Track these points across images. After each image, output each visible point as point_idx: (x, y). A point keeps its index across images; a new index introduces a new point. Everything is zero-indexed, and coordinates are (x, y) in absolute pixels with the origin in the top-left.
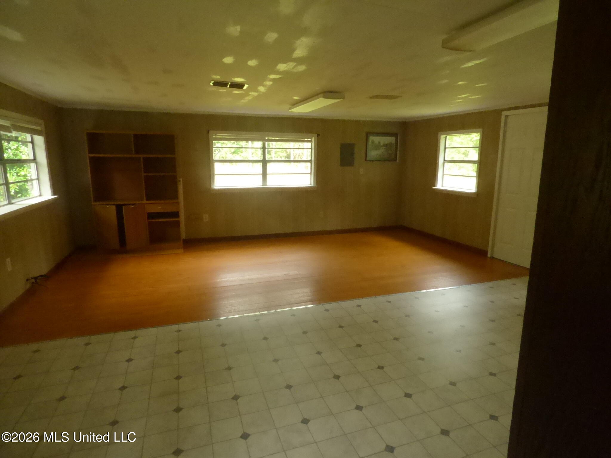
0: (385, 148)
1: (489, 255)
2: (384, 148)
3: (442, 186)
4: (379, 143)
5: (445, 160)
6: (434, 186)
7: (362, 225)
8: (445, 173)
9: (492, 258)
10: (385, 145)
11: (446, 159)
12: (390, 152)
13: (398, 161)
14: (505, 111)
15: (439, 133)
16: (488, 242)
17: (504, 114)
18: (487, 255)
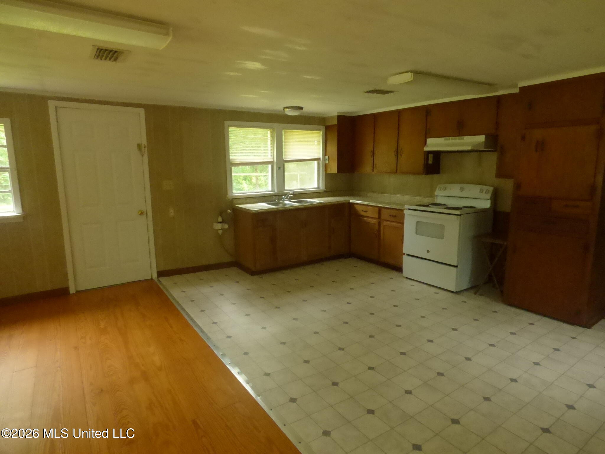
1: (72, 291)
14: (52, 100)
17: (52, 104)
18: (69, 292)
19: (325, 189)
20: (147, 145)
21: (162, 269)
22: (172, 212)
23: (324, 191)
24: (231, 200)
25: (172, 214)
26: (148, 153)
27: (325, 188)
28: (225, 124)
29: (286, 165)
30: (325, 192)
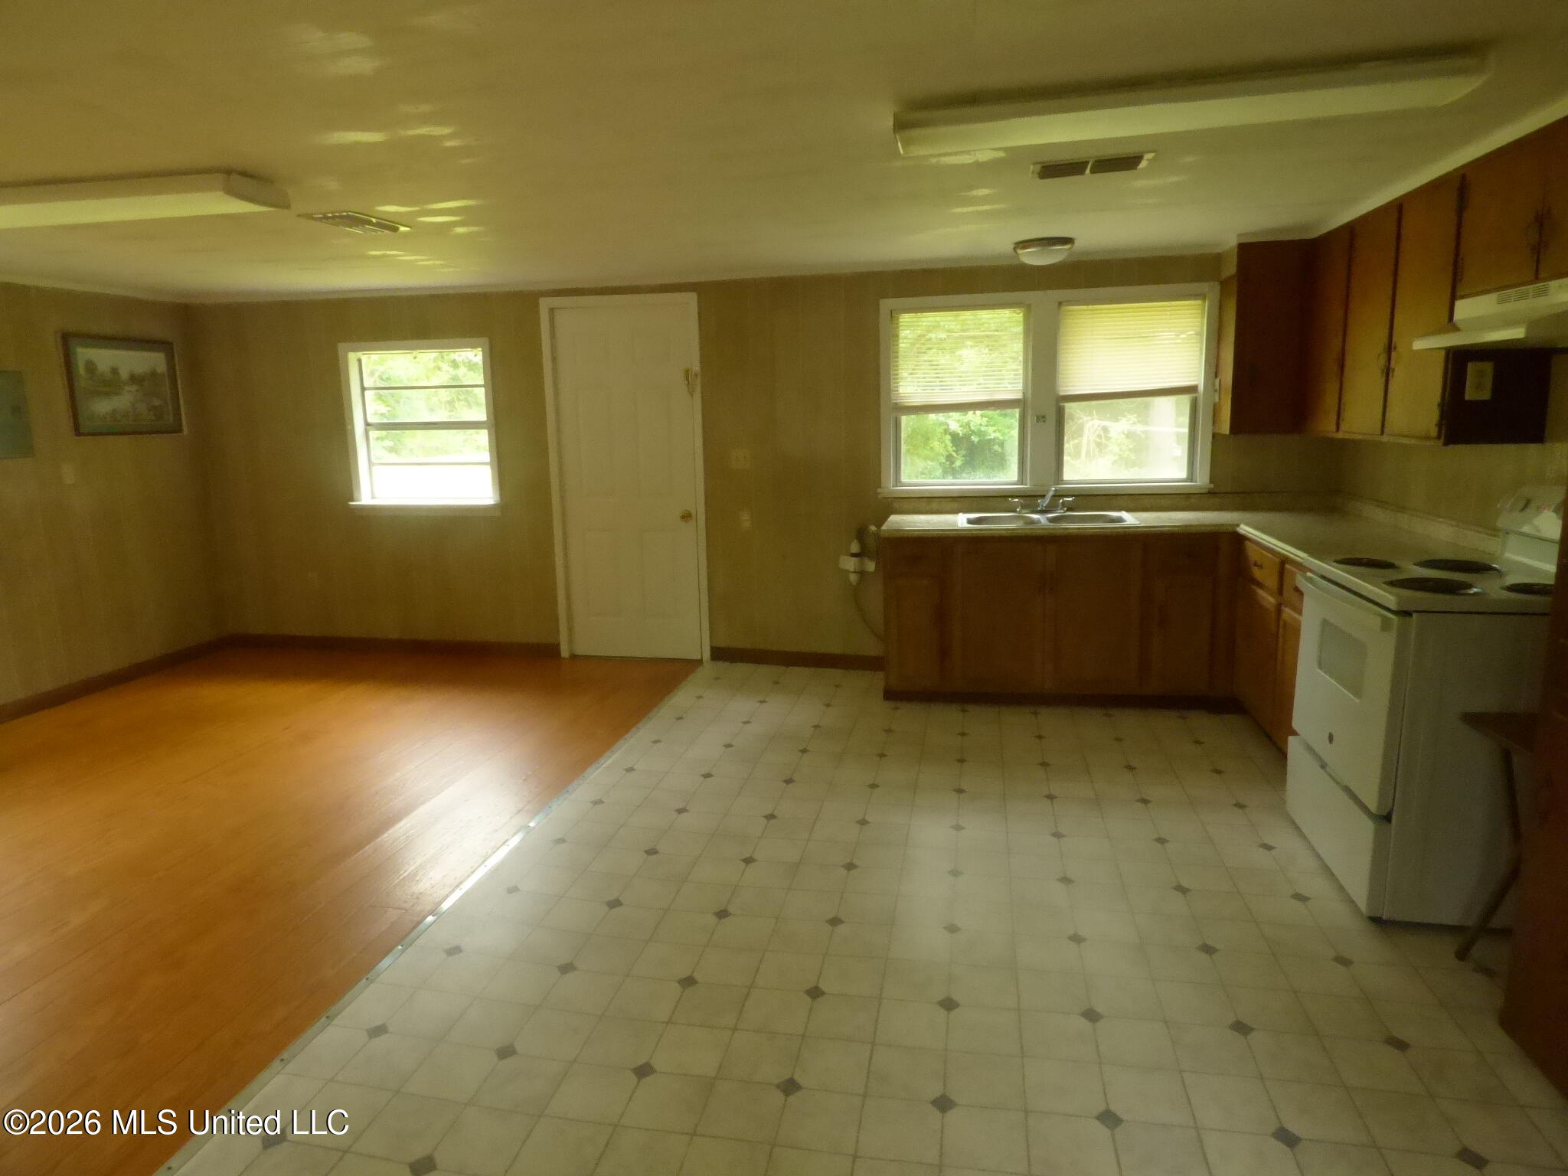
0: (137, 391)
1: (565, 652)
2: (134, 388)
3: (373, 497)
4: (115, 371)
5: (367, 424)
6: (353, 500)
7: (107, 664)
8: (374, 460)
9: (574, 657)
10: (134, 379)
11: (370, 420)
12: (157, 402)
13: (186, 431)
14: (545, 296)
15: (341, 347)
16: (557, 620)
17: (545, 304)
18: (560, 653)
19: (1212, 486)
20: (702, 370)
21: (722, 643)
22: (745, 519)
23: (1207, 491)
24: (889, 500)
25: (747, 524)
26: (702, 387)
27: (1211, 481)
28: (881, 307)
29: (1070, 408)
30: (1211, 493)
